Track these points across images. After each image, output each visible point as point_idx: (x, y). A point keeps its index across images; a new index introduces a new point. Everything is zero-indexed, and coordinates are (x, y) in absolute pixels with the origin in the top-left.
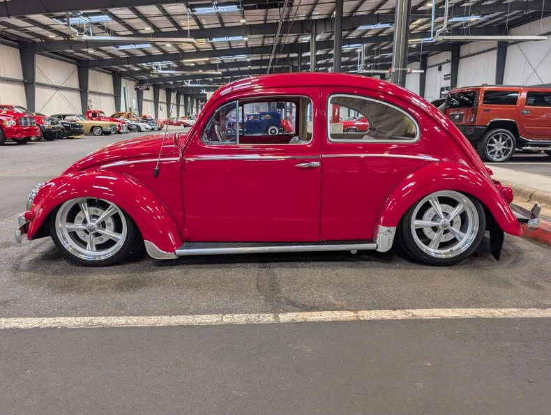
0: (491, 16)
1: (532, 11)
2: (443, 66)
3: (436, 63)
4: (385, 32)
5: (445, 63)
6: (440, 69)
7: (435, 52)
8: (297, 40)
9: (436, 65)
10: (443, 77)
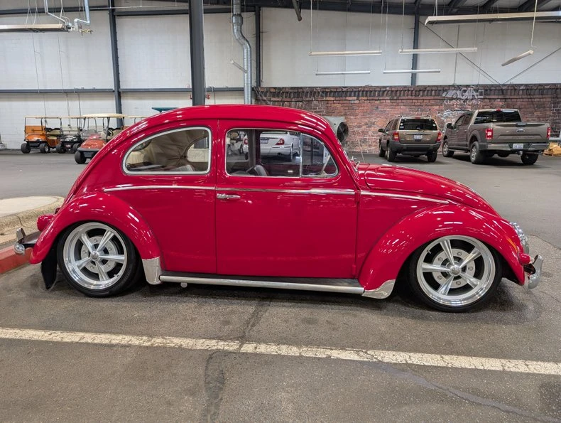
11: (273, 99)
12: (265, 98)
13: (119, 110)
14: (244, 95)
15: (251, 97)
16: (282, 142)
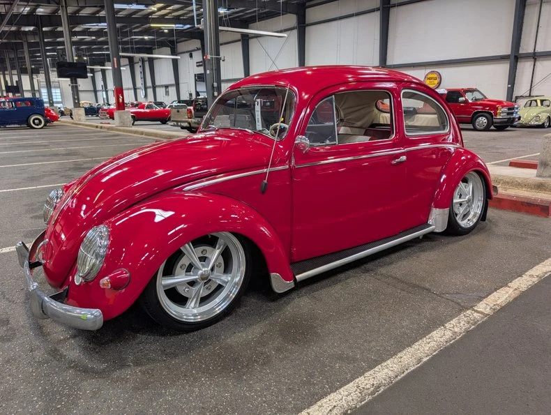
0: (236, 10)
1: (267, 10)
2: (194, 53)
3: (186, 50)
4: (139, 14)
5: (194, 50)
6: (191, 56)
7: (184, 39)
8: (34, 10)
9: (187, 52)
10: (195, 64)
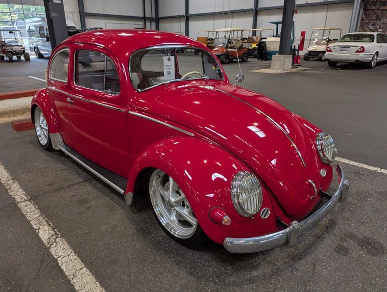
11: (382, 8)
12: (374, 8)
13: (255, 26)
14: (353, 6)
15: (360, 7)
16: (363, 50)
